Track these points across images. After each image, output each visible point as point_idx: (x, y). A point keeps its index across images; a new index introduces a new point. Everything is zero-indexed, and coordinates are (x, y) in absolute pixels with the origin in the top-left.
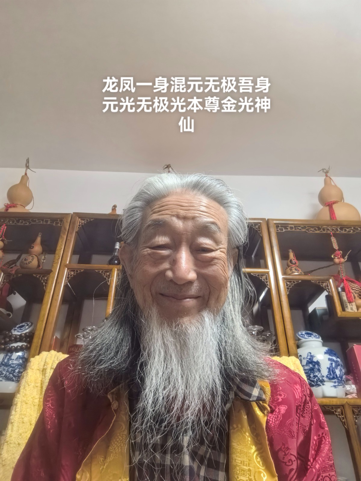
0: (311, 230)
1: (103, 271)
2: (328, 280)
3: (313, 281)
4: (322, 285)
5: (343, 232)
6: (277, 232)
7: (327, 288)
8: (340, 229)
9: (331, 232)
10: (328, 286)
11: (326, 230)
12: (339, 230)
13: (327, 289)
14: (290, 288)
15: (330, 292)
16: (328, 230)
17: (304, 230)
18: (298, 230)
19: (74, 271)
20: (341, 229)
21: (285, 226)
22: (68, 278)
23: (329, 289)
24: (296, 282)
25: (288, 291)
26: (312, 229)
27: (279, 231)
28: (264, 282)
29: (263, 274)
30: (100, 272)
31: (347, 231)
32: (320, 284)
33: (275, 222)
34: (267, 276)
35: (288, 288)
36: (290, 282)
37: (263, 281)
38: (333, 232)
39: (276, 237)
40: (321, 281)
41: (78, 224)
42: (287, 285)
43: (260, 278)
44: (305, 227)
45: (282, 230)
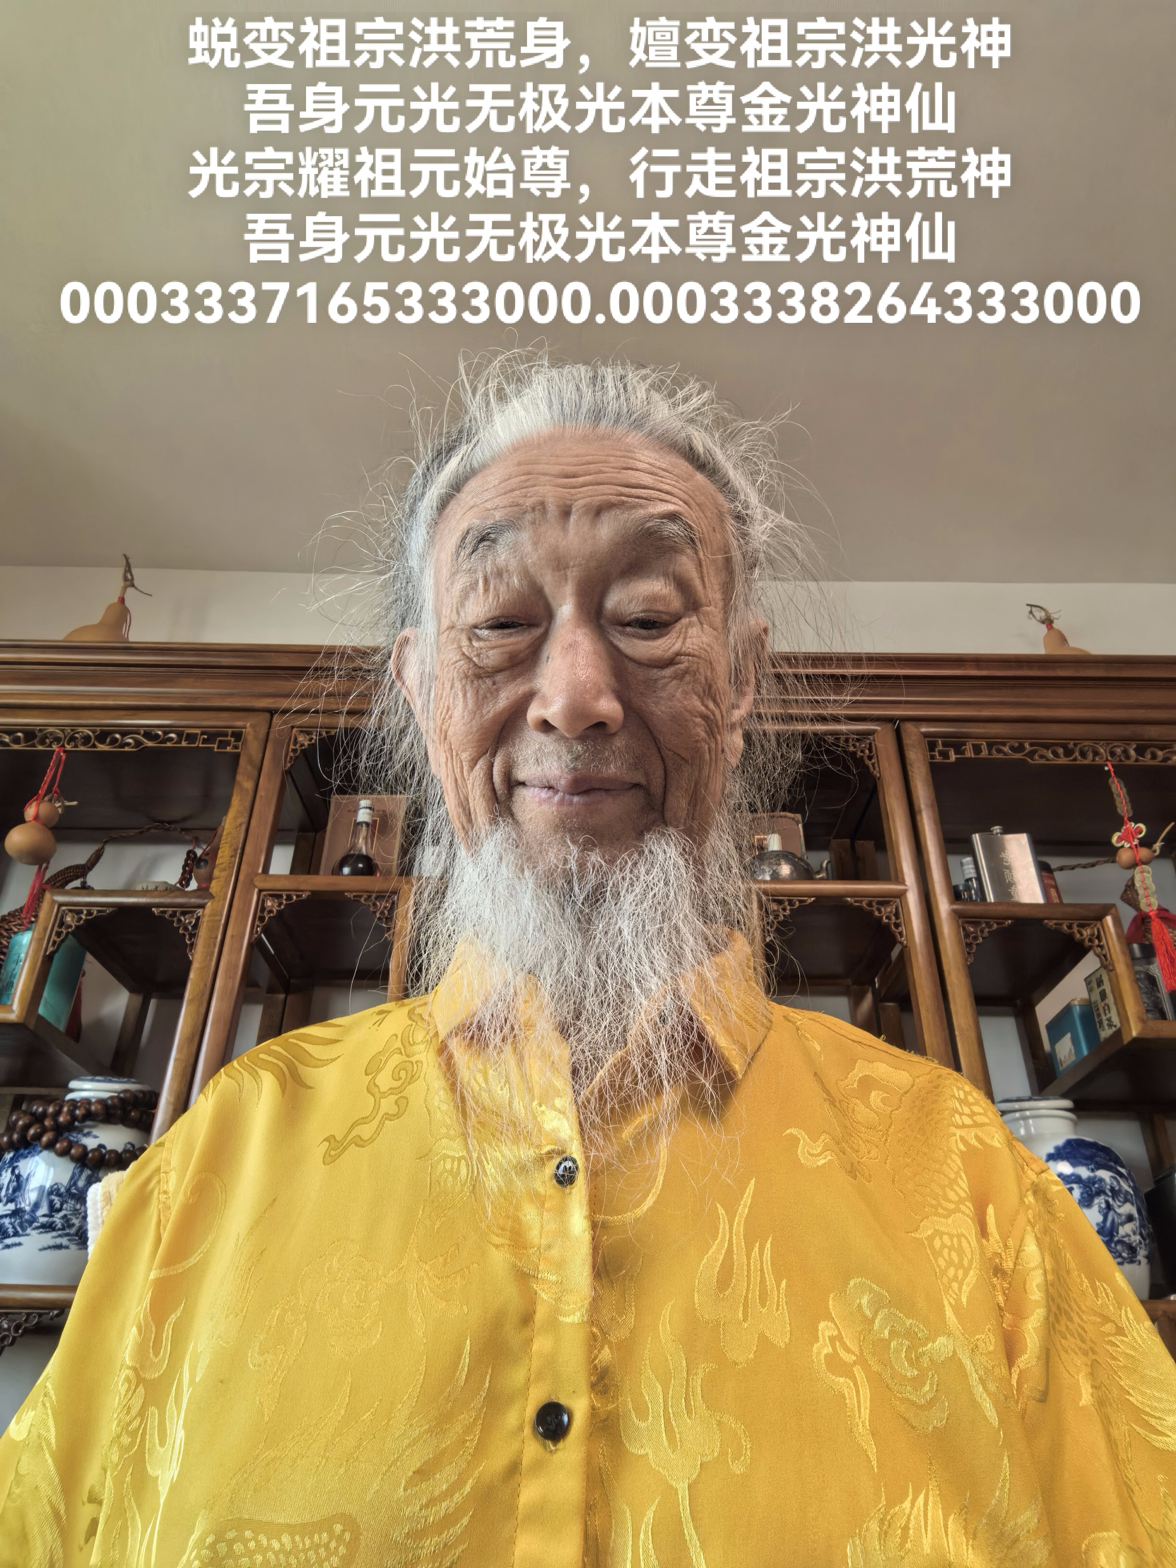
0: (1042, 757)
1: (370, 897)
2: (1100, 918)
3: (1051, 923)
4: (1082, 935)
5: (1147, 760)
6: (931, 764)
7: (1097, 942)
8: (1135, 750)
9: (1107, 760)
10: (1099, 938)
11: (1090, 756)
12: (1132, 753)
13: (1099, 946)
14: (977, 945)
15: (1105, 956)
16: (1096, 753)
17: (1018, 756)
18: (1000, 756)
19: (281, 896)
20: (1140, 751)
21: (956, 743)
22: (262, 919)
23: (1102, 947)
24: (995, 926)
25: (969, 953)
26: (1044, 752)
27: (939, 759)
28: (888, 926)
29: (885, 900)
30: (362, 900)
31: (1160, 759)
32: (1075, 929)
33: (923, 730)
34: (897, 908)
35: (969, 945)
36: (975, 924)
37: (885, 920)
38: (1116, 763)
39: (930, 778)
40: (1076, 923)
41: (292, 747)
42: (967, 935)
43: (877, 913)
44: (1020, 748)
45: (945, 755)
